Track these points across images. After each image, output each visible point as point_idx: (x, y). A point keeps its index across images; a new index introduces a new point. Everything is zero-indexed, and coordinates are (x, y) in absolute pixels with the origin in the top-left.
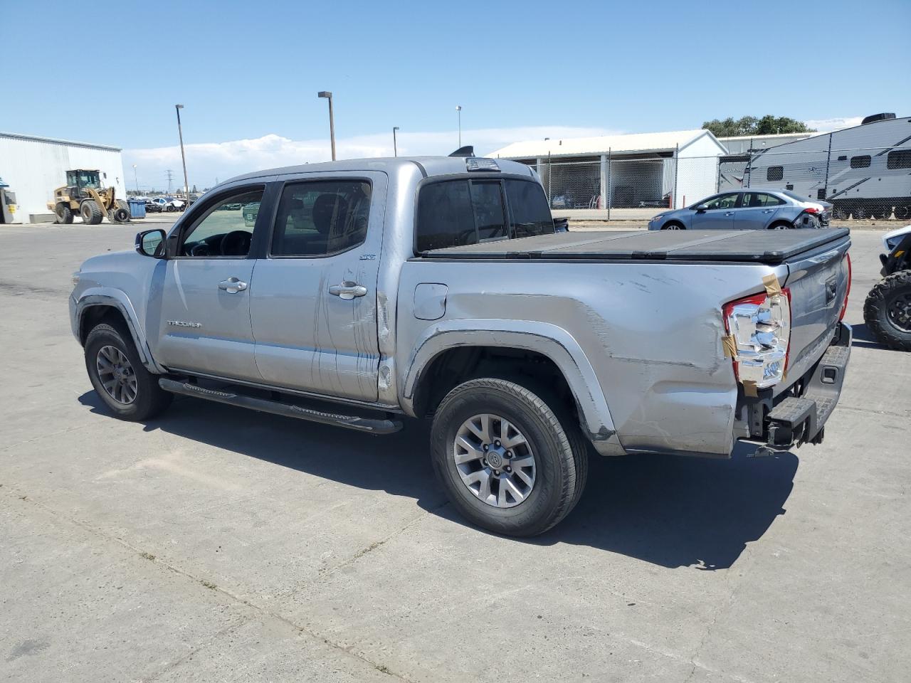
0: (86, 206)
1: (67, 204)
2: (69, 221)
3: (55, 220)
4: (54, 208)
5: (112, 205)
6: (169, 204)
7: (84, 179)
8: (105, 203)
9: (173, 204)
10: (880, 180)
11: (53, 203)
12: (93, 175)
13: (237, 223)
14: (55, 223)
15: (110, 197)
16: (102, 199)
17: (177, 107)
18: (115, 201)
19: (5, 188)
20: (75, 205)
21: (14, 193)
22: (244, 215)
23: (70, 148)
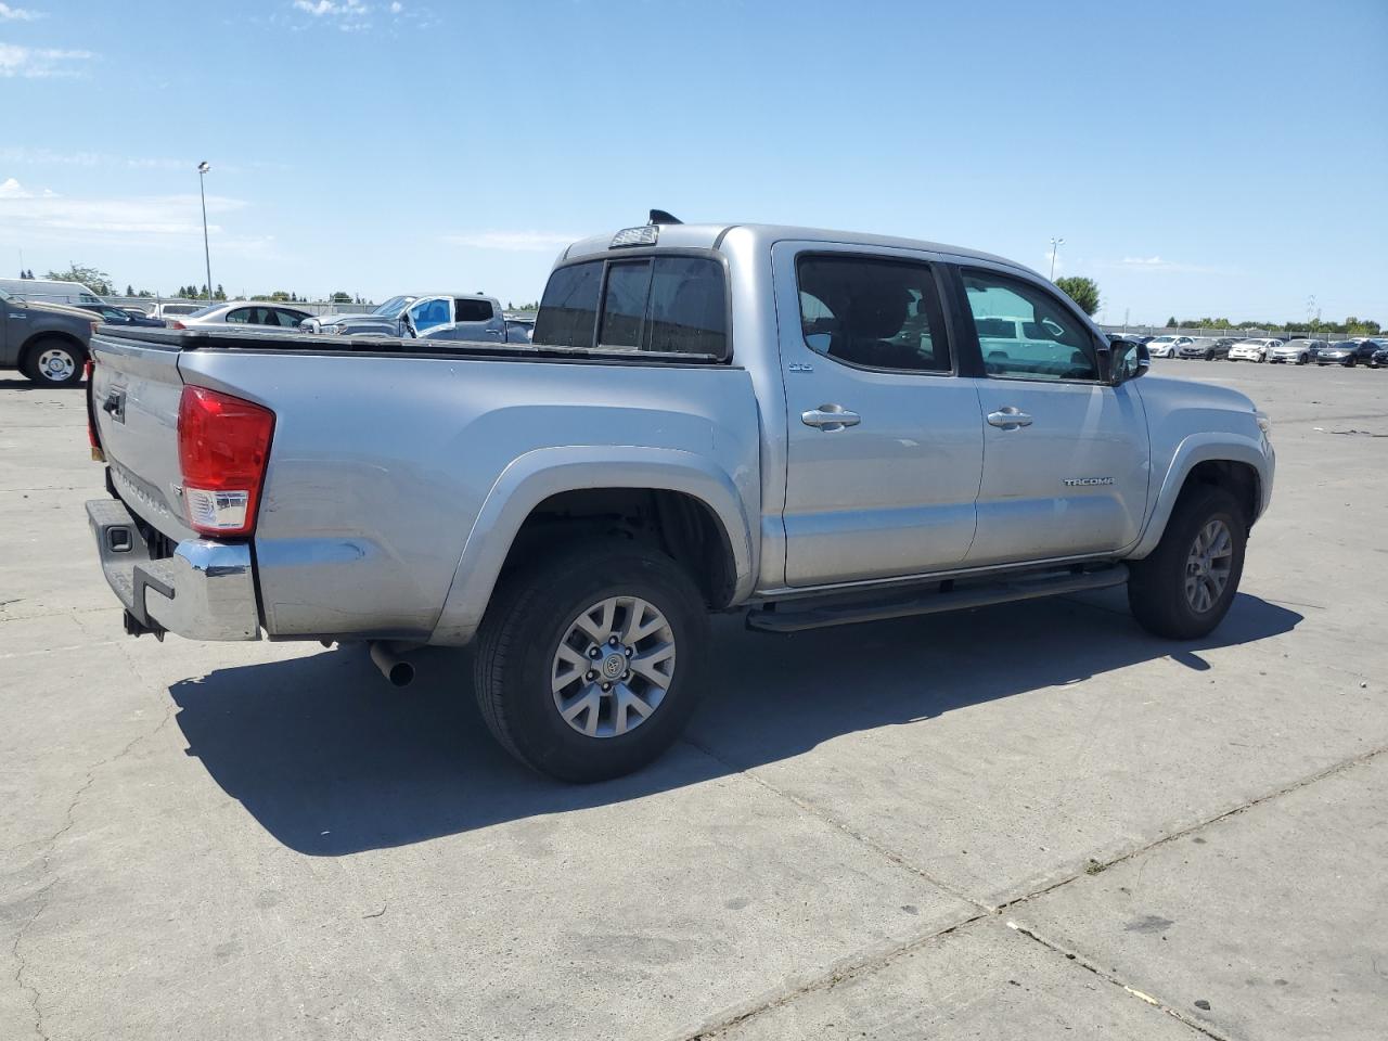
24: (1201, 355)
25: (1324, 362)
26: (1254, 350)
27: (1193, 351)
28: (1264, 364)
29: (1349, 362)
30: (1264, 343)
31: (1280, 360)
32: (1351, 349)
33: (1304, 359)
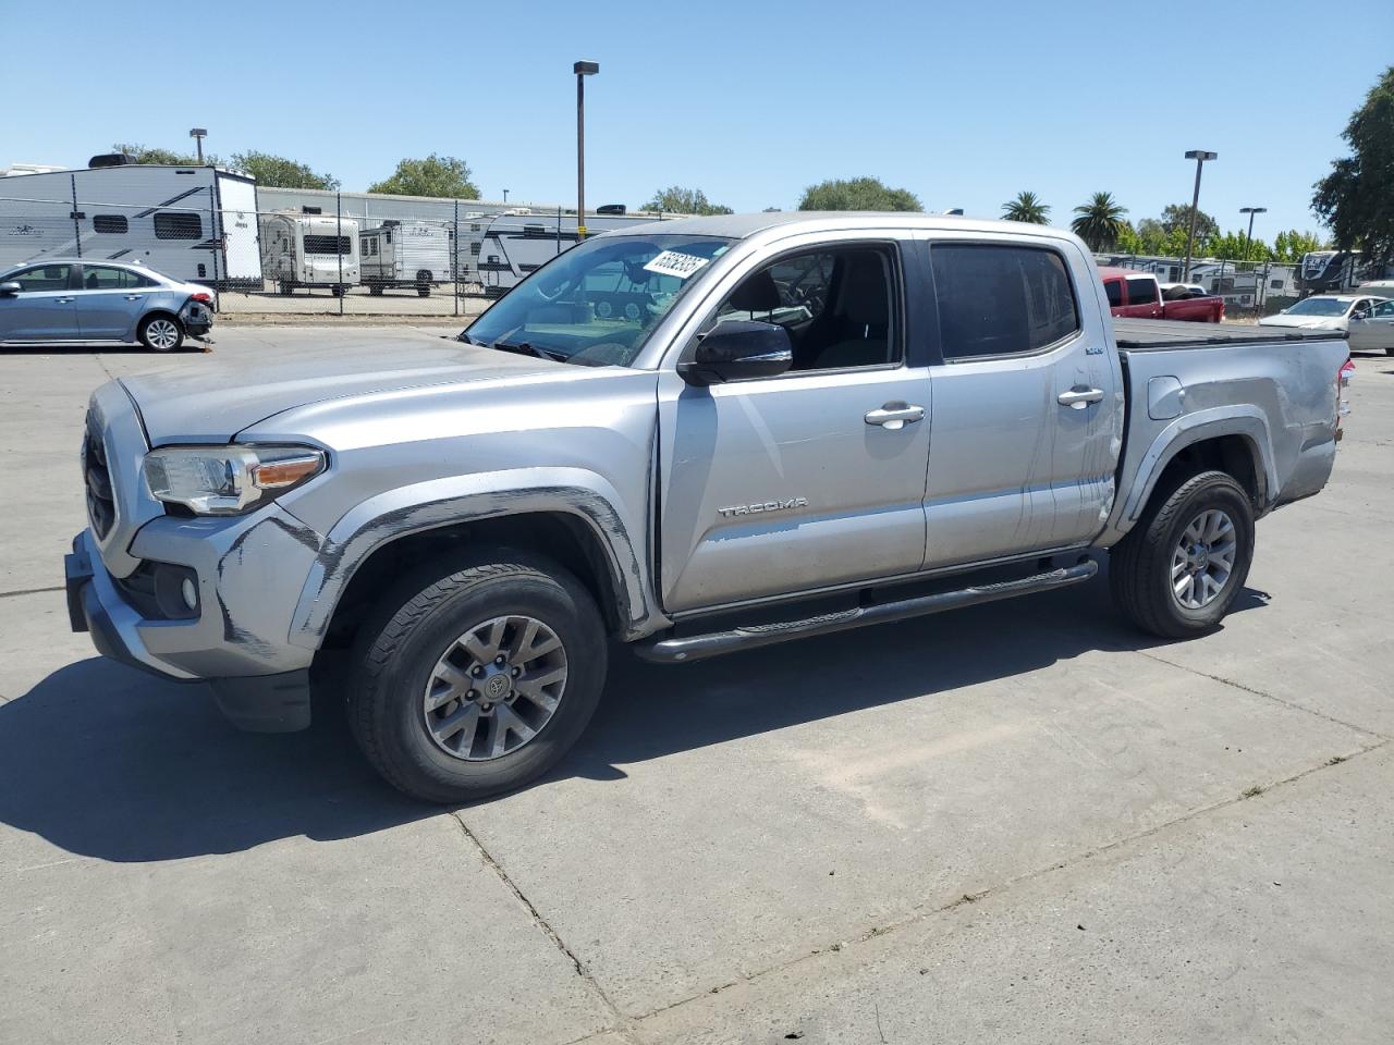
10: (148, 253)
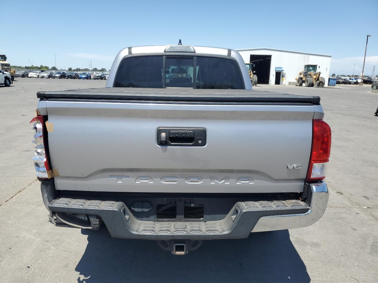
0: (307, 79)
1: (301, 78)
2: (301, 85)
3: (296, 85)
4: (297, 80)
5: (318, 79)
6: (355, 81)
7: (311, 68)
8: (315, 79)
9: (357, 81)
11: (298, 78)
12: (314, 67)
13: (369, 90)
14: (296, 86)
15: (318, 76)
16: (315, 77)
17: (368, 36)
18: (320, 78)
19: (283, 72)
20: (304, 79)
21: (285, 74)
22: (372, 87)
23: (310, 56)
24: (20, 76)
25: (54, 77)
26: (35, 75)
27: (18, 75)
28: (39, 78)
29: (61, 77)
30: (37, 73)
31: (43, 77)
32: (61, 74)
33: (49, 77)
